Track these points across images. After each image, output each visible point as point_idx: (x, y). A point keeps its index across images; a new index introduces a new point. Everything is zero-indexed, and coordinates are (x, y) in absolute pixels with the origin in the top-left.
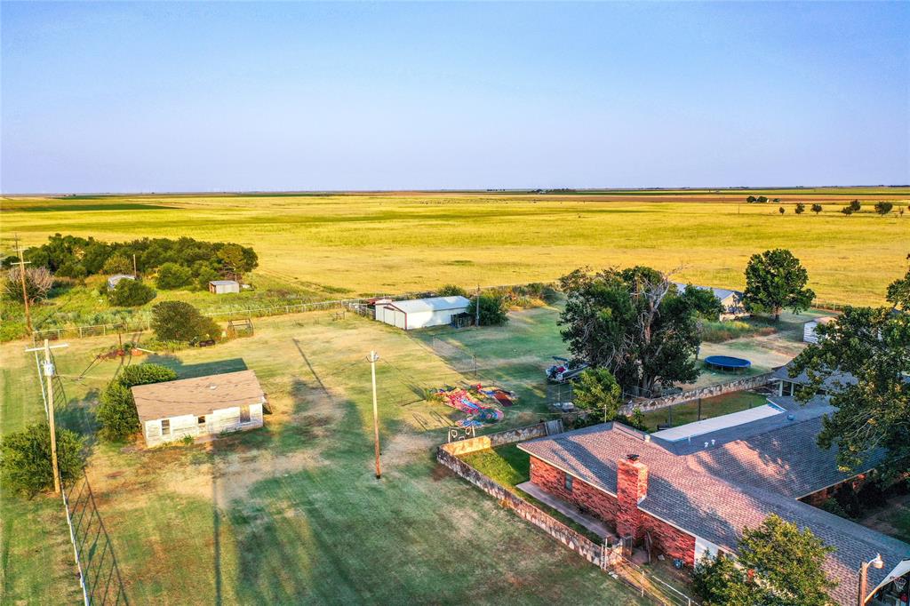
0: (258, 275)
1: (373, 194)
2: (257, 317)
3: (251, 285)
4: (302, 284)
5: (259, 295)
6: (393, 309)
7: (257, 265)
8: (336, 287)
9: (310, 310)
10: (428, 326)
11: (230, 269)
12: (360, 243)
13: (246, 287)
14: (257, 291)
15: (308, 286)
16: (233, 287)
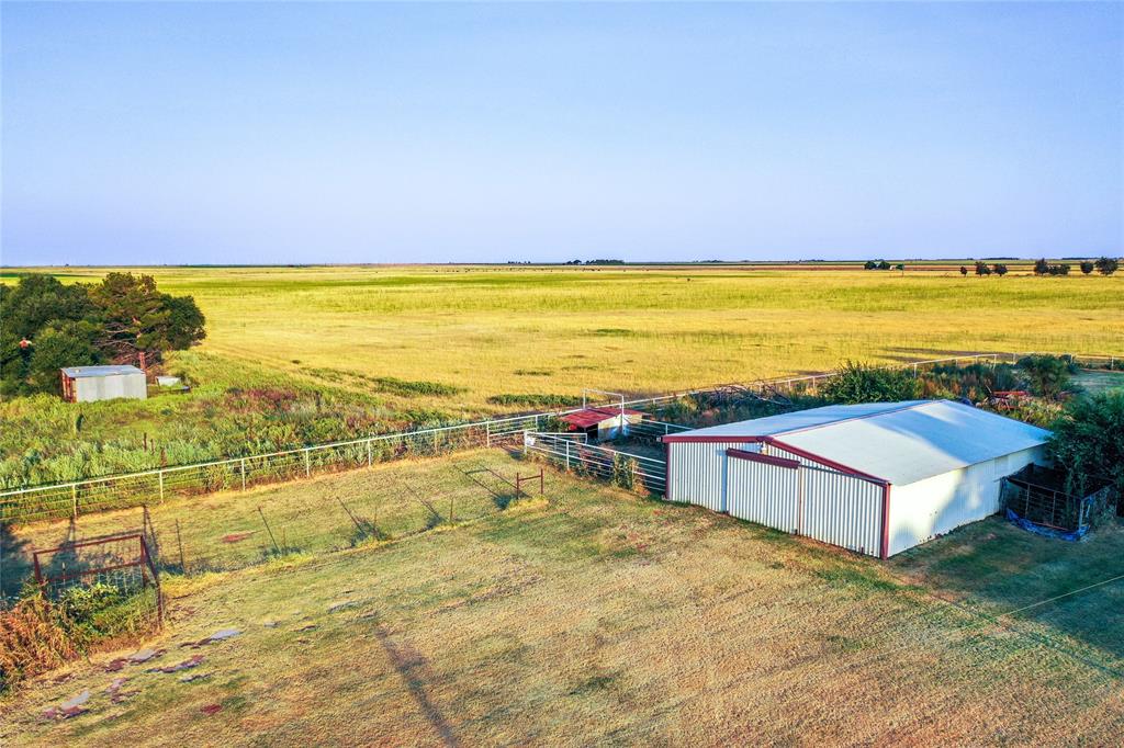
0: (203, 357)
1: (364, 266)
2: (193, 492)
3: (182, 376)
4: (316, 374)
5: (206, 403)
6: (794, 465)
7: (202, 335)
8: (412, 380)
9: (386, 458)
10: (944, 530)
11: (125, 336)
12: (392, 308)
13: (168, 381)
14: (199, 394)
15: (333, 379)
16: (127, 384)
